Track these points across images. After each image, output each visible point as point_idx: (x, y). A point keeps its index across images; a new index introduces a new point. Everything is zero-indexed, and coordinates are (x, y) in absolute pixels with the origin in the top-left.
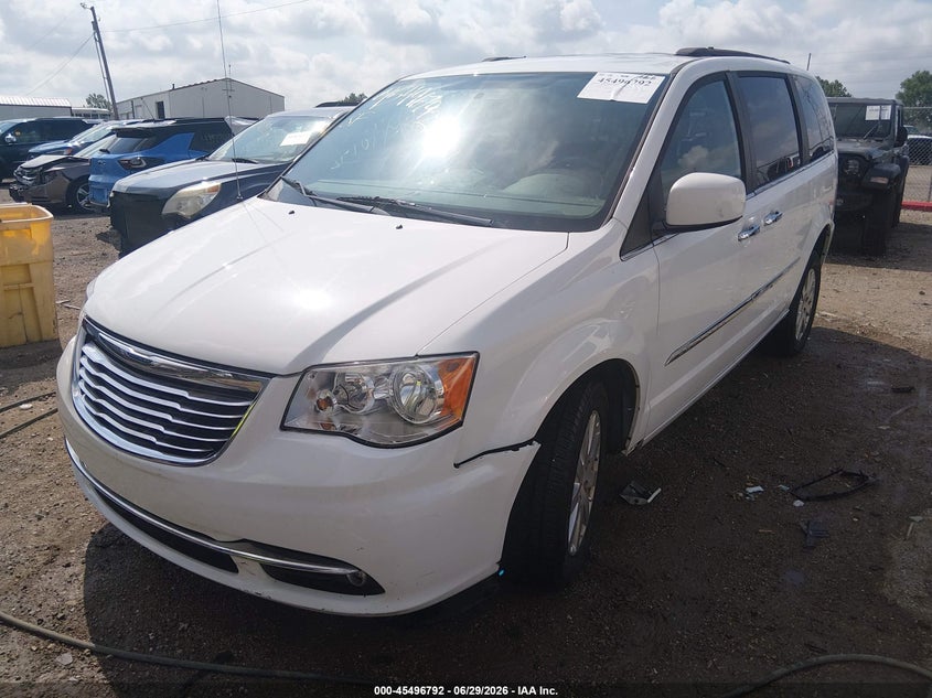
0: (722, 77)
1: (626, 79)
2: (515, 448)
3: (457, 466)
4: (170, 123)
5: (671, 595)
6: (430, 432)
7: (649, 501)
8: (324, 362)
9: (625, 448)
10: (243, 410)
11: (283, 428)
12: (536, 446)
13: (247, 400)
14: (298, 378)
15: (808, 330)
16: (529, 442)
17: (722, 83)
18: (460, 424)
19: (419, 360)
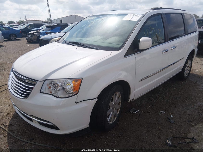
0: (161, 14)
1: (134, 15)
2: (91, 100)
3: (76, 103)
4: (56, 25)
5: (133, 135)
6: (71, 95)
7: (135, 113)
8: (49, 78)
9: (128, 100)
10: (32, 88)
11: (41, 92)
12: (97, 99)
13: (33, 86)
14: (43, 82)
15: (189, 74)
16: (95, 99)
17: (160, 16)
18: (77, 94)
19: (68, 79)
